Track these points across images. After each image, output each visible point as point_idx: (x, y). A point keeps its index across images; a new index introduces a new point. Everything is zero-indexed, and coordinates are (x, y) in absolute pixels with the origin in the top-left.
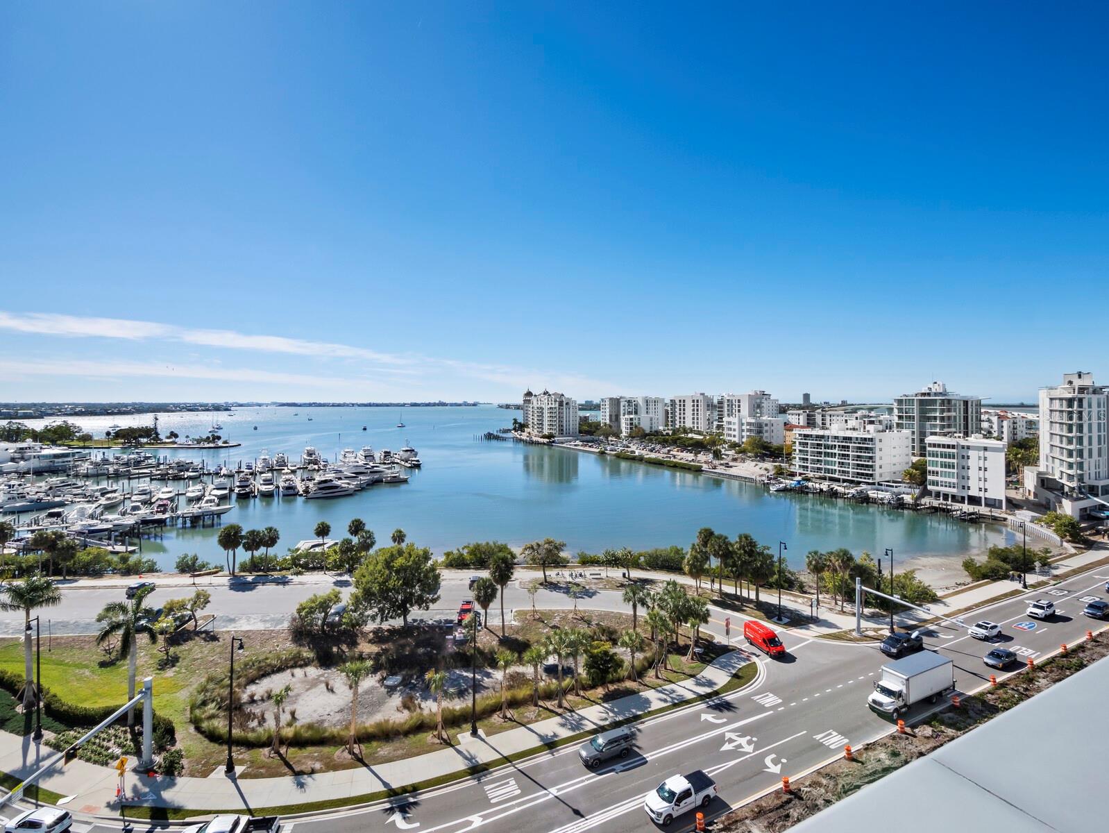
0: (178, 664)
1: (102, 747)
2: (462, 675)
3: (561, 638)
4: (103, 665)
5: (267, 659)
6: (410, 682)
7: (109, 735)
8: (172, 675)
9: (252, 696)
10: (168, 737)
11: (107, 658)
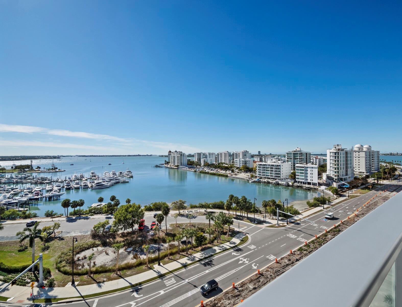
0: (49, 249)
1: (23, 280)
2: (153, 246)
3: (187, 232)
4: (20, 251)
5: (83, 245)
6: (135, 250)
7: (25, 275)
8: (47, 253)
9: (78, 258)
10: (48, 274)
11: (21, 248)
